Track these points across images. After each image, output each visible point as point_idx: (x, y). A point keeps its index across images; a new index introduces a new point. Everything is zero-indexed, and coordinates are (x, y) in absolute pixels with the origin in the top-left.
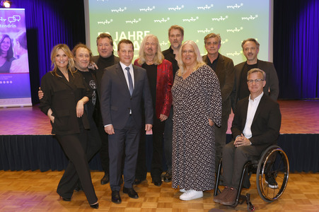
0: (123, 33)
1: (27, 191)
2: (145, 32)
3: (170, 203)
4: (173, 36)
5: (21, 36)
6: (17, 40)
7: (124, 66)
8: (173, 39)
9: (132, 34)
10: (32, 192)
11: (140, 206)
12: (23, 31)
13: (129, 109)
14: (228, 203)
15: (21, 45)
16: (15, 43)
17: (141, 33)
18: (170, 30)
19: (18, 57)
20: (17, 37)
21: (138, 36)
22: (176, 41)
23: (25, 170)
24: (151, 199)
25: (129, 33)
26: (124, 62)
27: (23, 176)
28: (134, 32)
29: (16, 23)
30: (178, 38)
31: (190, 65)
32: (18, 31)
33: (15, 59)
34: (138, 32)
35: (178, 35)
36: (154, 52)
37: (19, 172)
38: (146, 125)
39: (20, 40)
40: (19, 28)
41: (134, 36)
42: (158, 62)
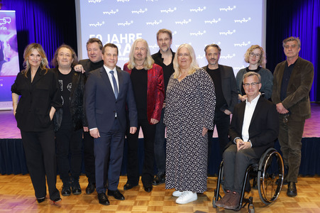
0: (115, 35)
1: (17, 195)
2: (138, 34)
3: (160, 207)
4: (161, 40)
5: (11, 39)
6: (7, 43)
7: (108, 70)
8: (161, 42)
9: (124, 36)
10: (23, 196)
11: (131, 210)
12: (13, 33)
13: (114, 112)
14: (232, 207)
15: (12, 47)
16: (5, 45)
17: (134, 35)
18: (158, 34)
19: (9, 59)
20: (8, 40)
21: (130, 38)
22: (164, 45)
23: (16, 174)
24: (142, 203)
25: (121, 35)
26: (108, 66)
27: (14, 180)
28: (126, 35)
29: (7, 25)
30: (167, 42)
31: (185, 68)
32: (8, 33)
33: (5, 62)
34: (130, 35)
35: (166, 39)
36: (143, 57)
37: (9, 176)
38: (131, 128)
39: (10, 42)
40: (9, 31)
41: (126, 38)
42: (148, 67)
